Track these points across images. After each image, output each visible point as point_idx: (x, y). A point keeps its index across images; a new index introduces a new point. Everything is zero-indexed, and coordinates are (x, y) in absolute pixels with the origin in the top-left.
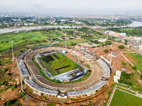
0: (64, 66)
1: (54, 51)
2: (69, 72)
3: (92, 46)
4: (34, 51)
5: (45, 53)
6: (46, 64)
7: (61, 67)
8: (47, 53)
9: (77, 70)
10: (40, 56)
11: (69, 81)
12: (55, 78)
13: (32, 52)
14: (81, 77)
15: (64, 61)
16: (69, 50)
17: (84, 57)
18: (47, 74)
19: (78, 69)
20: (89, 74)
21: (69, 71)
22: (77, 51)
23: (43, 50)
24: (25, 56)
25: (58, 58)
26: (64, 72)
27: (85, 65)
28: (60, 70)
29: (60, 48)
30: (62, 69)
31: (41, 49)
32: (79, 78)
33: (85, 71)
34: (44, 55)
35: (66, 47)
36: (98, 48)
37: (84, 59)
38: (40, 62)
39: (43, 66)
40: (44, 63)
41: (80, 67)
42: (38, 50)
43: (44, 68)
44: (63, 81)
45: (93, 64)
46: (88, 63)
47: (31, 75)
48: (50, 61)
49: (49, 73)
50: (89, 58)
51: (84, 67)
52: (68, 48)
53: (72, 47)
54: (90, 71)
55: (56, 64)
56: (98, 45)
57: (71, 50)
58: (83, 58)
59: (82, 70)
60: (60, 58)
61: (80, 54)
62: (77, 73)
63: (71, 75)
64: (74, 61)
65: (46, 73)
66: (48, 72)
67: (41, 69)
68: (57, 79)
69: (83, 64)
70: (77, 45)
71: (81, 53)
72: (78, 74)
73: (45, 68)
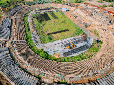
0: (61, 30)
1: (53, 8)
2: (65, 40)
3: (102, 5)
4: (30, 6)
5: (42, 10)
6: (39, 23)
7: (57, 30)
8: (44, 10)
9: (78, 37)
10: (35, 13)
11: (63, 56)
12: (43, 48)
13: (27, 7)
14: (83, 52)
15: (63, 22)
16: (72, 8)
17: (91, 19)
18: (35, 38)
19: (80, 36)
20: (97, 48)
21: (65, 38)
22: (82, 9)
23: (41, 6)
24: (17, 11)
25: (55, 17)
26: (59, 39)
27: (91, 31)
28: (54, 35)
29: (61, 5)
30: (57, 34)
31: (39, 5)
32: (80, 53)
33: (91, 41)
34: (40, 12)
35: (69, 5)
36: (112, 8)
37: (90, 21)
38: (32, 21)
39: (34, 27)
40: (36, 22)
41: (84, 33)
42: (35, 6)
43: (33, 30)
44: (54, 54)
45: (104, 30)
46: (96, 28)
47: (11, 38)
48: (45, 21)
49: (38, 38)
50: (99, 21)
51: (90, 34)
52: (70, 5)
53: (76, 4)
54: (98, 41)
55: (51, 26)
56: (111, 4)
57: (75, 8)
58: (89, 19)
59: (86, 39)
60: (57, 18)
61: (85, 14)
62: (77, 42)
63: (67, 45)
64: (76, 23)
65: (33, 38)
66: (37, 36)
67: (29, 30)
68: (45, 50)
69: (88, 28)
70: (83, 3)
71: (88, 13)
72: (79, 45)
73: (35, 29)
